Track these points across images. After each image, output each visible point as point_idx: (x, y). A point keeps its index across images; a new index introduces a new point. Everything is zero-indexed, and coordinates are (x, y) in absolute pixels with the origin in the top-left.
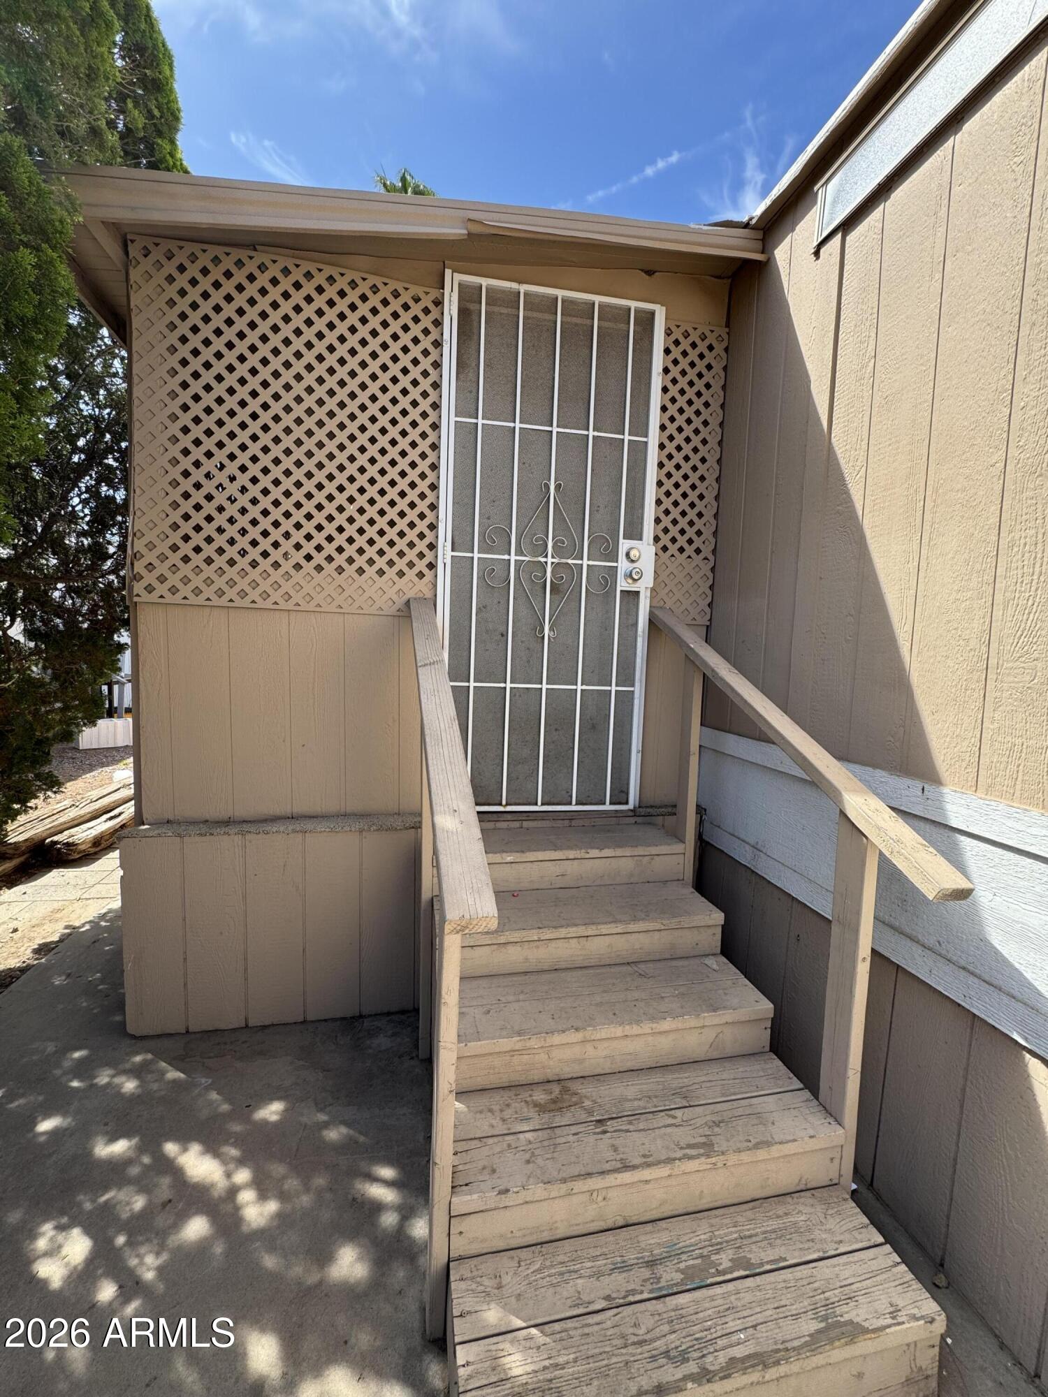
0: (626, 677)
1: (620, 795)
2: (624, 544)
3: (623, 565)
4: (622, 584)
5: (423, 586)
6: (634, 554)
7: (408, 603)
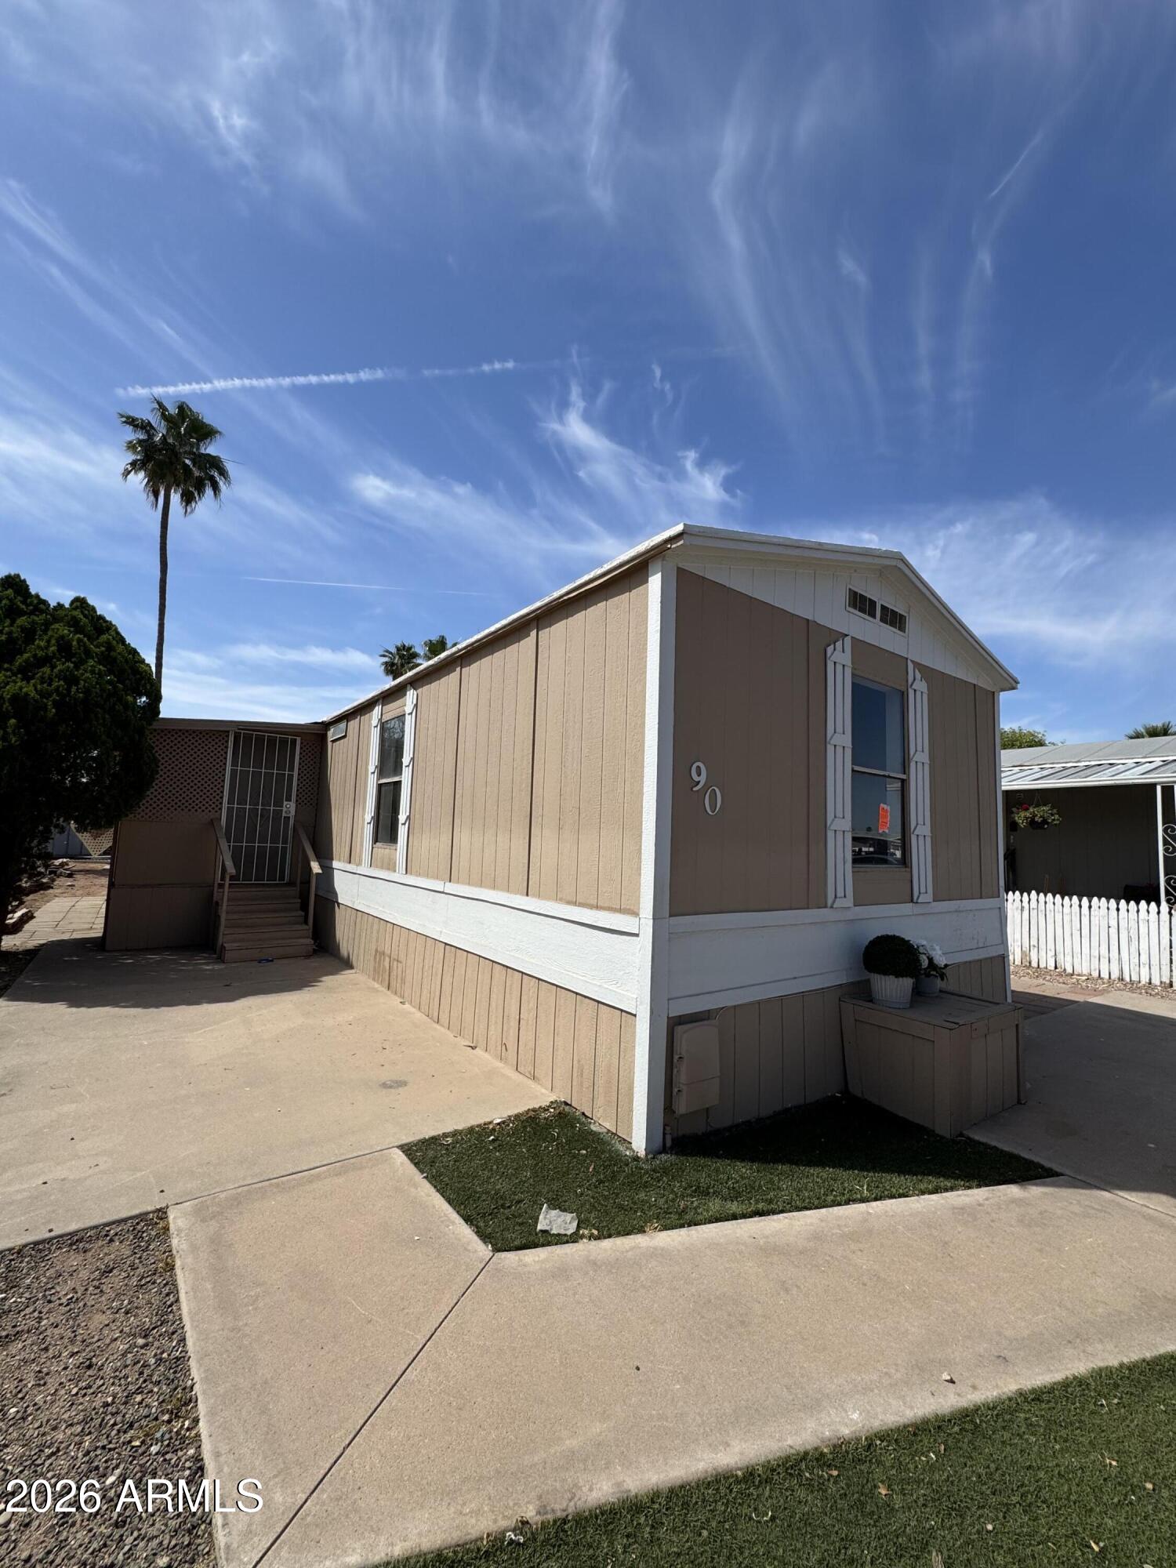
0: (285, 842)
1: (282, 878)
2: (285, 803)
3: (284, 809)
4: (284, 815)
5: (217, 815)
6: (288, 806)
7: (212, 820)
